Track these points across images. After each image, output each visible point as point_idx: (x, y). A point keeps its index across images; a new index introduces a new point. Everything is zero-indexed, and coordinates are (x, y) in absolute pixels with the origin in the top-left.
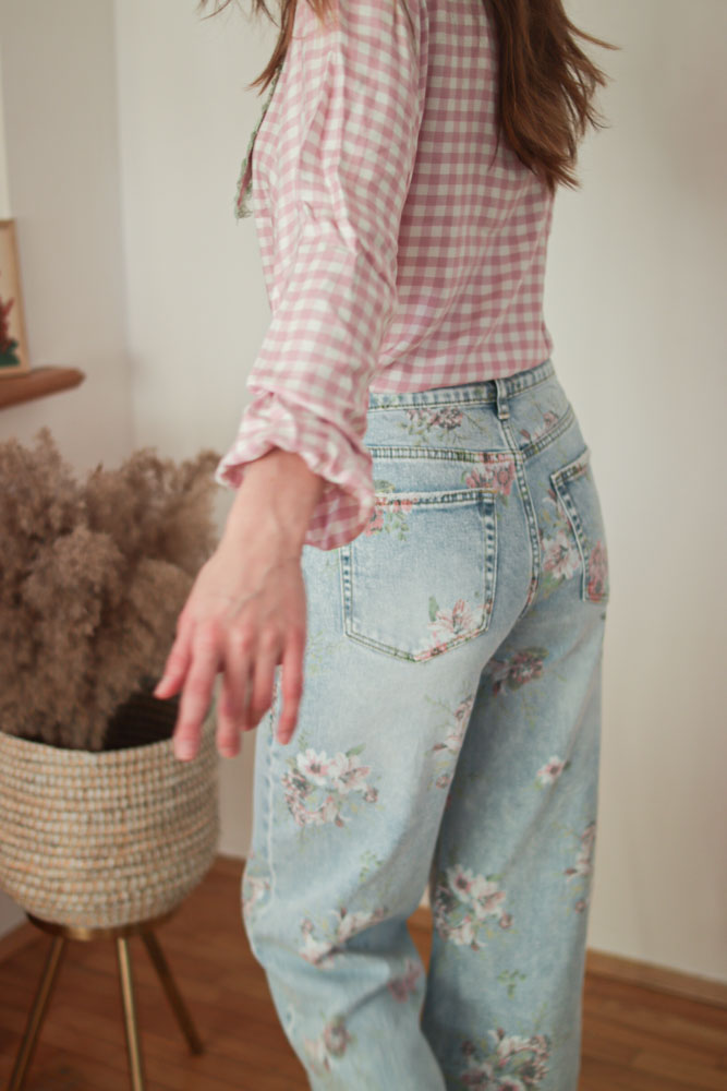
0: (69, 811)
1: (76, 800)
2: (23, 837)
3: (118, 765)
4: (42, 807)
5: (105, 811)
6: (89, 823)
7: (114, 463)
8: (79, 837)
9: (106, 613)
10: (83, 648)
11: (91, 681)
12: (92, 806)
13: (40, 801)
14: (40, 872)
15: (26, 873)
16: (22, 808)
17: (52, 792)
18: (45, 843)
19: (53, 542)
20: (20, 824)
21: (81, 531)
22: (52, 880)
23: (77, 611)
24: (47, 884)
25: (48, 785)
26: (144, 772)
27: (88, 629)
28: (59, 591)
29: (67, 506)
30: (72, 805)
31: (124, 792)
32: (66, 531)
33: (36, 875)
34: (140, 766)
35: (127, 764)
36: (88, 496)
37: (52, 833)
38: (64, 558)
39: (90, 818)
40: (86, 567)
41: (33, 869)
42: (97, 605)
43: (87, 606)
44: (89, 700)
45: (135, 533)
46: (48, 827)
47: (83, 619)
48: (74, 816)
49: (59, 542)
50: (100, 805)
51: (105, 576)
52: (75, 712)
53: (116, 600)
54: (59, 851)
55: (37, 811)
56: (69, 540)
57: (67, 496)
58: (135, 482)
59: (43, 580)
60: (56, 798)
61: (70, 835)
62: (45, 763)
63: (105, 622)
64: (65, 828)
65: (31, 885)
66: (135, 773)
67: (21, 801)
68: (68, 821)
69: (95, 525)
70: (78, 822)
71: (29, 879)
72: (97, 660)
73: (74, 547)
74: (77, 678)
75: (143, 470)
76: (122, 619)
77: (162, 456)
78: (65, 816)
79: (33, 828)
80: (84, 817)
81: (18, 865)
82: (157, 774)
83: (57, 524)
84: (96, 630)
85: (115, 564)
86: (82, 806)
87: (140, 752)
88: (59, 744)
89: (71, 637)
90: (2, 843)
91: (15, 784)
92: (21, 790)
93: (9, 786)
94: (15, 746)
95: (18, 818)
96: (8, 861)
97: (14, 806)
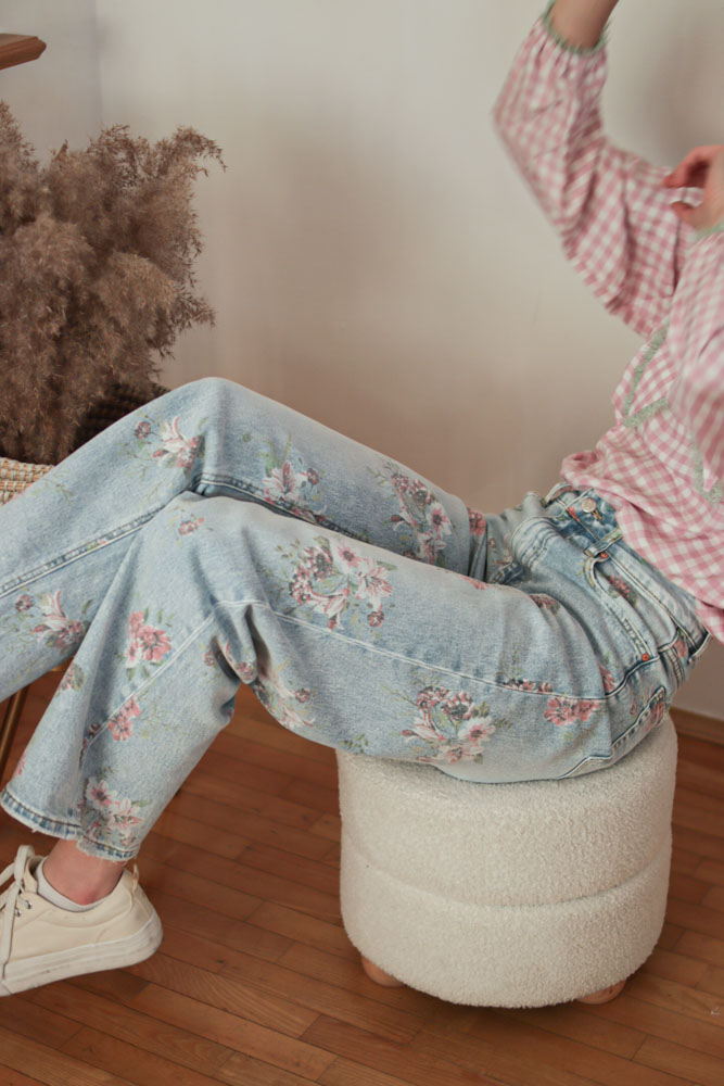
7: (79, 145)
9: (73, 310)
10: (51, 350)
11: (55, 386)
19: (13, 233)
21: (45, 219)
23: (41, 309)
27: (55, 329)
28: (20, 287)
29: (28, 191)
32: (27, 220)
36: (51, 179)
38: (26, 250)
40: (50, 259)
42: (63, 303)
43: (52, 303)
44: (54, 408)
45: (105, 223)
47: (47, 318)
49: (20, 231)
51: (72, 271)
52: (39, 419)
53: (84, 297)
56: (32, 229)
57: (30, 180)
58: (104, 165)
63: (72, 322)
69: (60, 213)
72: (62, 363)
73: (37, 237)
74: (41, 382)
75: (115, 151)
76: (89, 315)
77: (133, 136)
83: (18, 212)
84: (61, 329)
85: (83, 257)
89: (35, 337)
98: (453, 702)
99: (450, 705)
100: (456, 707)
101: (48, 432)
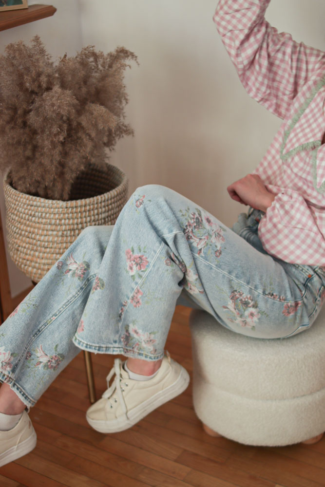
0: (52, 230)
1: (55, 224)
2: (29, 243)
3: (76, 207)
4: (39, 228)
5: (70, 230)
6: (62, 236)
7: (72, 54)
8: (57, 243)
9: (70, 130)
10: (59, 148)
11: (62, 165)
12: (64, 227)
13: (38, 225)
14: (39, 261)
15: (31, 261)
16: (29, 229)
17: (44, 221)
18: (40, 246)
19: (42, 95)
20: (28, 237)
21: (57, 88)
22: (44, 264)
23: (55, 129)
24: (42, 266)
25: (41, 217)
26: (89, 211)
27: (61, 139)
28: (45, 119)
29: (49, 76)
30: (54, 227)
31: (79, 220)
32: (49, 89)
33: (36, 262)
34: (88, 208)
35: (81, 206)
36: (59, 70)
38: (48, 103)
39: (63, 234)
40: (59, 107)
41: (35, 259)
42: (65, 126)
43: (60, 127)
44: (61, 174)
45: (84, 90)
46: (42, 238)
47: (58, 134)
48: (55, 233)
49: (45, 94)
50: (68, 227)
51: (69, 112)
52: (54, 180)
53: (75, 124)
54: (48, 250)
55: (36, 230)
56: (51, 93)
57: (49, 70)
58: (84, 64)
59: (38, 114)
60: (45, 224)
61: (53, 242)
62: (39, 206)
63: (69, 135)
64: (51, 239)
65: (34, 267)
66: (85, 211)
67: (28, 226)
68: (52, 235)
69: (63, 86)
70: (57, 236)
71: (33, 264)
72: (65, 154)
73: (53, 97)
74: (55, 163)
75: (89, 56)
76: (77, 132)
77: (97, 51)
78: (50, 233)
79: (34, 239)
80: (60, 233)
81: (27, 257)
82: (96, 211)
83: (44, 85)
84: (64, 139)
85: (74, 106)
86: (59, 227)
87: (88, 200)
88: (47, 197)
89: (52, 142)
90: (19, 246)
91: (25, 217)
92: (28, 220)
93: (22, 218)
94: (25, 198)
95: (27, 234)
96: (22, 255)
97: (25, 228)
98: (245, 299)
99: (243, 300)
100: (246, 301)
101: (59, 186)
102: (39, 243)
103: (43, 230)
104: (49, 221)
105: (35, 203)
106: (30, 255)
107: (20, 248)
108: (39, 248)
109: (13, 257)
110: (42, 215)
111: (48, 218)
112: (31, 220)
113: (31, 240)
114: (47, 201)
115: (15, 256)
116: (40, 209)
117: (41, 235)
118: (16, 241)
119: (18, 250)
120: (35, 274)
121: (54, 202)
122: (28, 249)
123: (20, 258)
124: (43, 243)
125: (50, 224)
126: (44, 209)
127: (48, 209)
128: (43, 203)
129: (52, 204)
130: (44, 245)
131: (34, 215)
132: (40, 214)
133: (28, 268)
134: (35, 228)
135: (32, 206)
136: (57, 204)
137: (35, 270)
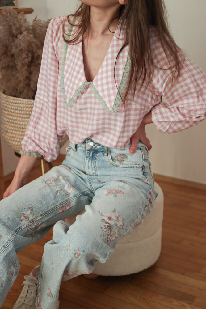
2: (14, 127)
4: (20, 117)
13: (19, 115)
14: (19, 137)
15: (15, 137)
16: (14, 118)
17: (23, 112)
18: (20, 128)
20: (13, 123)
25: (21, 110)
33: (18, 138)
37: (22, 125)
41: (17, 136)
46: (21, 123)
55: (18, 118)
60: (23, 114)
62: (20, 103)
65: (16, 141)
67: (14, 116)
71: (16, 139)
79: (17, 124)
81: (12, 135)
90: (8, 129)
91: (12, 111)
92: (14, 112)
93: (10, 112)
94: (12, 99)
95: (12, 121)
96: (10, 135)
97: (12, 117)
102: (19, 126)
103: (22, 118)
104: (25, 112)
105: (18, 102)
106: (14, 134)
107: (8, 130)
108: (19, 129)
109: (4, 137)
110: (21, 109)
111: (25, 111)
112: (15, 112)
113: (15, 125)
114: (24, 100)
115: (5, 136)
116: (20, 105)
117: (21, 121)
118: (6, 126)
119: (7, 132)
120: (17, 145)
121: (29, 100)
122: (13, 130)
123: (8, 136)
124: (22, 126)
125: (26, 114)
126: (22, 105)
127: (25, 105)
128: (22, 101)
129: (28, 101)
130: (22, 127)
131: (17, 109)
132: (20, 108)
133: (13, 142)
134: (17, 117)
135: (16, 103)
136: (31, 102)
137: (17, 143)
